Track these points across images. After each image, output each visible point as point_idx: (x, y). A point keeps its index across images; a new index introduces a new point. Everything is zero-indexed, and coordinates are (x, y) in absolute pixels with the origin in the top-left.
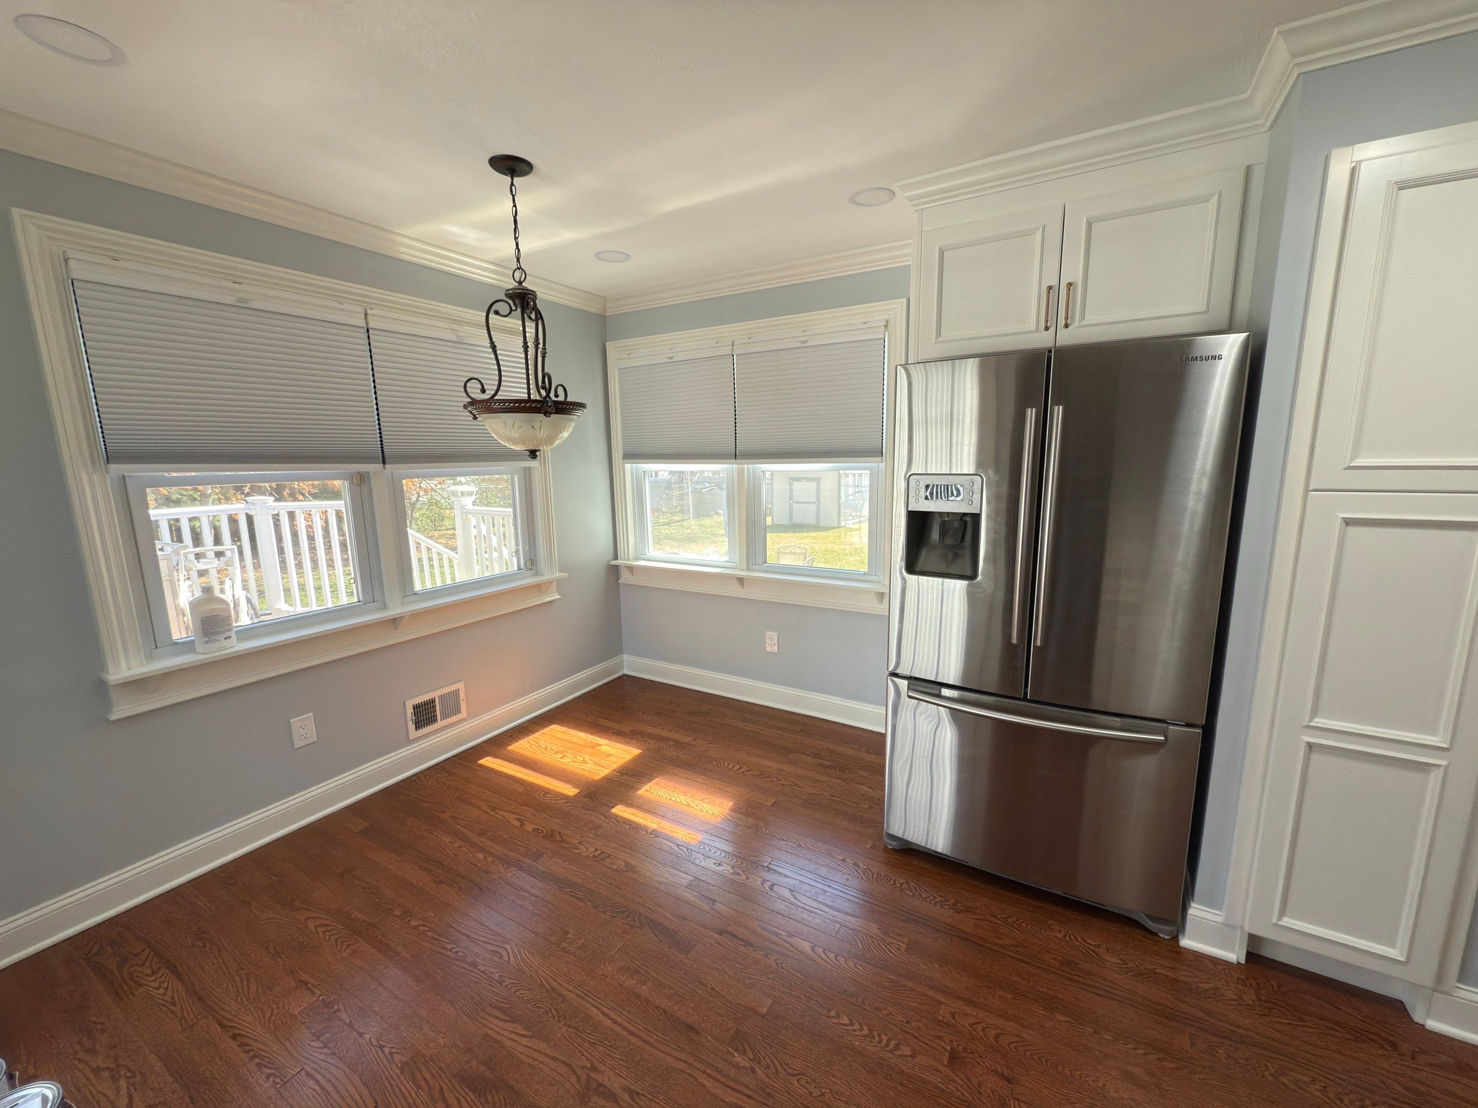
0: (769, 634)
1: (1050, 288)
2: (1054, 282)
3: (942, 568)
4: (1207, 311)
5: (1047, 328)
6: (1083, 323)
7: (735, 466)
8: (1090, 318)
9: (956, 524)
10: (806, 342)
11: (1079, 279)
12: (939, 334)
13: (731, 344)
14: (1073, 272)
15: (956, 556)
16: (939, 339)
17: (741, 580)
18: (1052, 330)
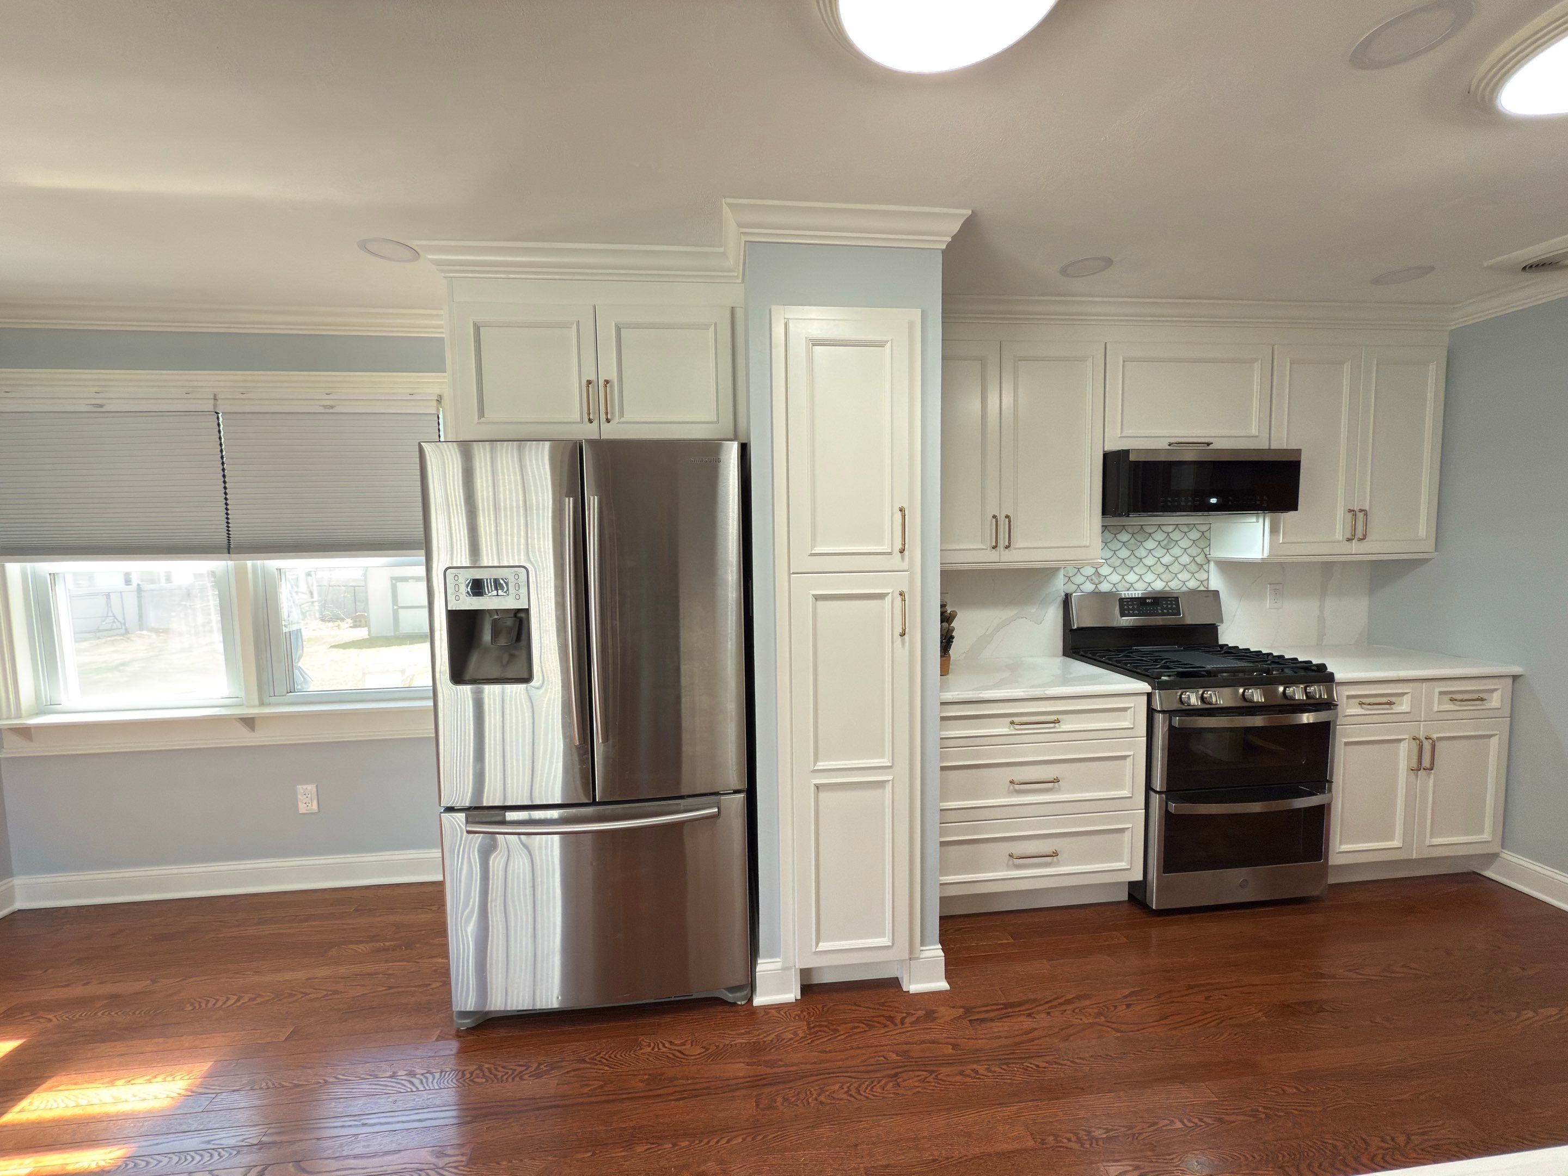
0: (301, 788)
1: (589, 382)
2: (592, 377)
3: (496, 674)
4: (717, 422)
5: (590, 421)
6: (622, 420)
7: (230, 563)
8: (628, 417)
9: (509, 622)
10: (332, 407)
11: (614, 377)
12: (481, 413)
13: (212, 397)
14: (609, 371)
15: (512, 657)
16: (483, 420)
17: (249, 722)
18: (596, 423)
